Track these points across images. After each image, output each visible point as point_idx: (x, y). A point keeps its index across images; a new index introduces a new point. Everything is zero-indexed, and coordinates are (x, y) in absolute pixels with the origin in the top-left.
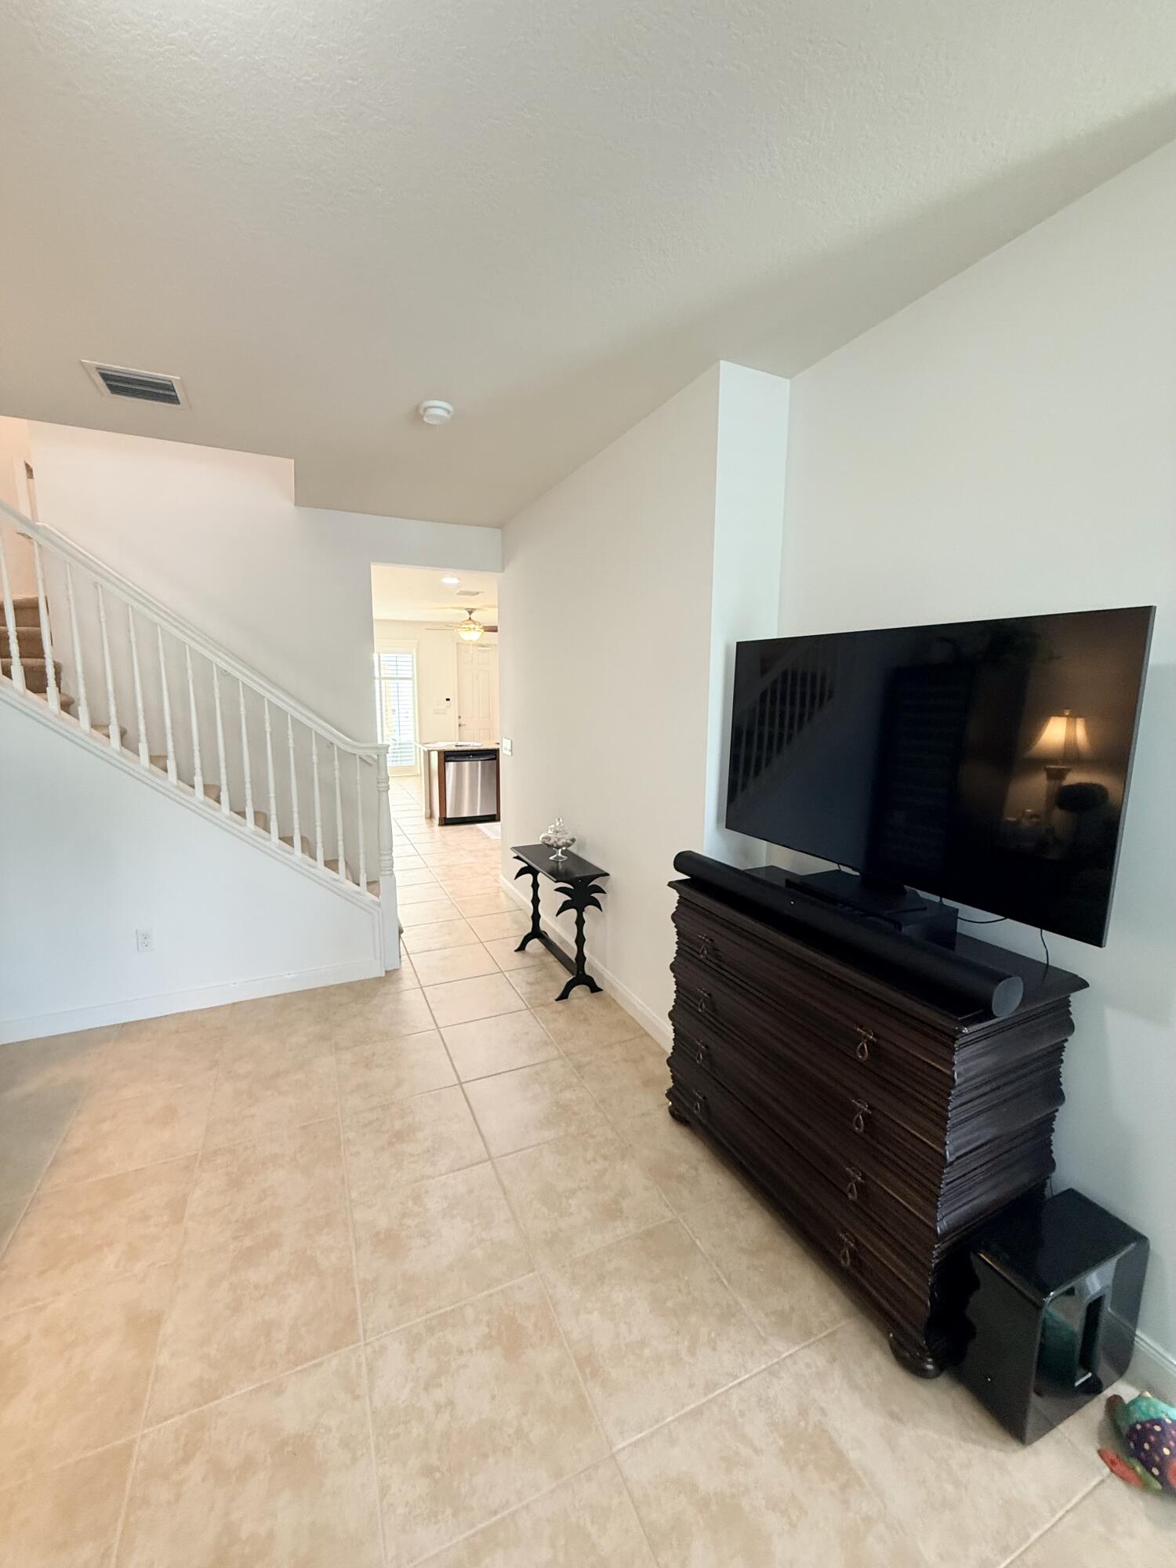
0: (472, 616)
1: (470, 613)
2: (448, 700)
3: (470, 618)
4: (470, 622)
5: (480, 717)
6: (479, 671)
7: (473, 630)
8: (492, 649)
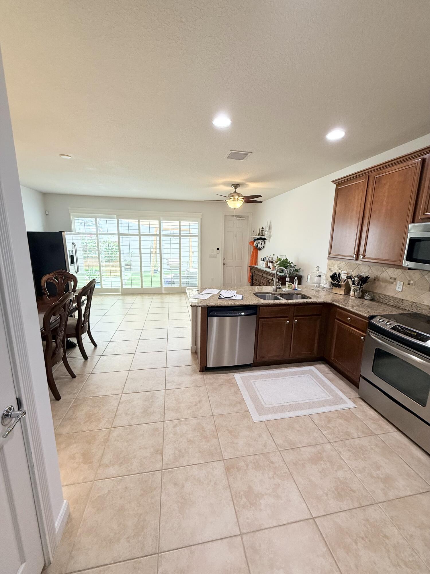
0: (238, 190)
1: (236, 188)
2: (218, 249)
3: (235, 192)
4: (236, 194)
5: (236, 259)
6: (237, 232)
7: (237, 200)
8: (246, 218)
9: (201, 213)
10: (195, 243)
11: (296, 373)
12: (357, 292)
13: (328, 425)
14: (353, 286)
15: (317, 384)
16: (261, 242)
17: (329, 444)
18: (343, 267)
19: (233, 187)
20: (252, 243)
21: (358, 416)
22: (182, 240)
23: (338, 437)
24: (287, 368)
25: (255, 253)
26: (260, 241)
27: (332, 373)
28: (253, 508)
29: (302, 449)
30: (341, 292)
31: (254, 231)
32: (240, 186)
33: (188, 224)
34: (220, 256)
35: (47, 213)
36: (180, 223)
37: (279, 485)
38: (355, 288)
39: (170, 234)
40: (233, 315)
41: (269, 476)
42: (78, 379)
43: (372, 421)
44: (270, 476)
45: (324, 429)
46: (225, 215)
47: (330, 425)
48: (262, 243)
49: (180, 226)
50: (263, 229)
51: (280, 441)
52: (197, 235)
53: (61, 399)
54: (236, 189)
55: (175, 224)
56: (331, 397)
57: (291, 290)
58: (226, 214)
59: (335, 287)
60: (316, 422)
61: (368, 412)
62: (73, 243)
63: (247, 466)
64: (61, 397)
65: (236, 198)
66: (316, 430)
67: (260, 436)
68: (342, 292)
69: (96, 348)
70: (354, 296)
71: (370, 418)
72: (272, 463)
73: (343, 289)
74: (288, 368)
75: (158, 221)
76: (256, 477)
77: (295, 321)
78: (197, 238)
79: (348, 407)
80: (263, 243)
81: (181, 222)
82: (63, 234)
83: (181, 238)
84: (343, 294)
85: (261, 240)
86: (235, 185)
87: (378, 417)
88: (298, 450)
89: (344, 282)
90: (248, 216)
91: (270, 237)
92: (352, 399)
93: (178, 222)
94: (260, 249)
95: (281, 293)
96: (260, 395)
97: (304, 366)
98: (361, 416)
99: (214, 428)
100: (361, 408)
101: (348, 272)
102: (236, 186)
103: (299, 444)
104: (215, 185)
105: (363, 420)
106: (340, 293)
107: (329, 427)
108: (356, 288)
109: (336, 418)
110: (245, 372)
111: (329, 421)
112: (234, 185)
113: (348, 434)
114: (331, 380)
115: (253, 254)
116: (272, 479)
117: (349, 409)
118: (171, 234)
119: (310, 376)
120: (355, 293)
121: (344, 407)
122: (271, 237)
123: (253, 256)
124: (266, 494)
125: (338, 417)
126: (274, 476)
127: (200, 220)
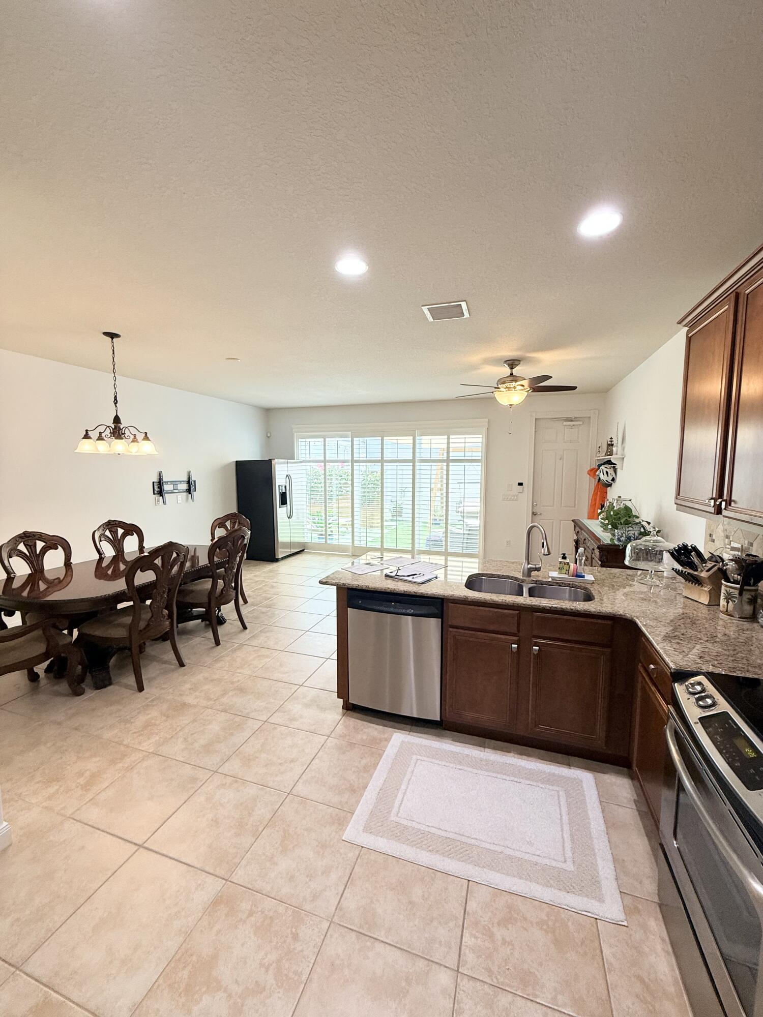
0: (517, 371)
2: (520, 484)
3: (512, 374)
4: (511, 378)
5: (563, 505)
6: (564, 450)
7: (513, 389)
8: (583, 423)
9: (487, 420)
10: (476, 472)
11: (530, 776)
12: (735, 601)
13: (495, 930)
14: (726, 586)
15: (561, 819)
16: (605, 470)
17: (454, 974)
18: (733, 533)
19: (507, 366)
20: (593, 472)
21: (607, 951)
22: (451, 468)
23: (490, 972)
24: (521, 757)
25: (599, 493)
26: (604, 468)
27: (634, 807)
28: (183, 999)
29: (379, 947)
30: (702, 596)
31: (599, 447)
32: (521, 362)
33: (463, 440)
34: (526, 496)
35: (269, 435)
36: (448, 439)
37: (264, 989)
38: (728, 589)
39: (430, 458)
40: (392, 610)
41: (264, 959)
42: (184, 669)
43: (638, 988)
44: (265, 961)
45: (474, 932)
46: (536, 419)
47: (499, 933)
48: (607, 473)
49: (448, 443)
50: (613, 443)
51: (351, 903)
52: (480, 458)
53: (144, 691)
54: (512, 368)
55: (439, 442)
56: (569, 866)
57: (566, 576)
58: (537, 417)
59: (689, 582)
60: (472, 905)
61: (652, 959)
62: (287, 476)
63: (251, 914)
64: (145, 687)
65: (512, 386)
66: (451, 924)
67: (327, 871)
68: (705, 596)
69: (243, 631)
70: (727, 611)
71: (640, 979)
72: (295, 937)
73: (706, 589)
74: (524, 757)
75: (412, 438)
76: (243, 945)
77: (534, 647)
78: (480, 464)
79: (596, 912)
80: (611, 471)
81: (451, 437)
82: (272, 462)
83: (451, 464)
84: (707, 604)
85: (606, 466)
86: (510, 362)
87: (672, 989)
88: (368, 944)
89: (708, 571)
90: (590, 417)
91: (623, 458)
92: (628, 900)
93: (446, 437)
94: (610, 485)
95: (537, 581)
96: (404, 791)
97: (569, 765)
98: (614, 955)
99: (269, 816)
100: (638, 935)
101: (742, 546)
102: (512, 363)
103: (383, 933)
104: (473, 367)
105: (610, 971)
106: (699, 598)
107: (491, 936)
108: (732, 590)
109: (531, 923)
110: (421, 735)
111: (506, 921)
112: (508, 362)
113: (526, 979)
114: (611, 824)
115: (595, 494)
116: (263, 970)
117: (596, 919)
118: (432, 458)
119: (561, 793)
120: (728, 603)
121: (582, 908)
122: (625, 459)
123: (595, 500)
124: (225, 991)
125: (541, 924)
126: (274, 965)
127: (484, 430)
